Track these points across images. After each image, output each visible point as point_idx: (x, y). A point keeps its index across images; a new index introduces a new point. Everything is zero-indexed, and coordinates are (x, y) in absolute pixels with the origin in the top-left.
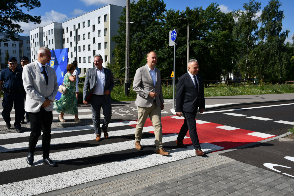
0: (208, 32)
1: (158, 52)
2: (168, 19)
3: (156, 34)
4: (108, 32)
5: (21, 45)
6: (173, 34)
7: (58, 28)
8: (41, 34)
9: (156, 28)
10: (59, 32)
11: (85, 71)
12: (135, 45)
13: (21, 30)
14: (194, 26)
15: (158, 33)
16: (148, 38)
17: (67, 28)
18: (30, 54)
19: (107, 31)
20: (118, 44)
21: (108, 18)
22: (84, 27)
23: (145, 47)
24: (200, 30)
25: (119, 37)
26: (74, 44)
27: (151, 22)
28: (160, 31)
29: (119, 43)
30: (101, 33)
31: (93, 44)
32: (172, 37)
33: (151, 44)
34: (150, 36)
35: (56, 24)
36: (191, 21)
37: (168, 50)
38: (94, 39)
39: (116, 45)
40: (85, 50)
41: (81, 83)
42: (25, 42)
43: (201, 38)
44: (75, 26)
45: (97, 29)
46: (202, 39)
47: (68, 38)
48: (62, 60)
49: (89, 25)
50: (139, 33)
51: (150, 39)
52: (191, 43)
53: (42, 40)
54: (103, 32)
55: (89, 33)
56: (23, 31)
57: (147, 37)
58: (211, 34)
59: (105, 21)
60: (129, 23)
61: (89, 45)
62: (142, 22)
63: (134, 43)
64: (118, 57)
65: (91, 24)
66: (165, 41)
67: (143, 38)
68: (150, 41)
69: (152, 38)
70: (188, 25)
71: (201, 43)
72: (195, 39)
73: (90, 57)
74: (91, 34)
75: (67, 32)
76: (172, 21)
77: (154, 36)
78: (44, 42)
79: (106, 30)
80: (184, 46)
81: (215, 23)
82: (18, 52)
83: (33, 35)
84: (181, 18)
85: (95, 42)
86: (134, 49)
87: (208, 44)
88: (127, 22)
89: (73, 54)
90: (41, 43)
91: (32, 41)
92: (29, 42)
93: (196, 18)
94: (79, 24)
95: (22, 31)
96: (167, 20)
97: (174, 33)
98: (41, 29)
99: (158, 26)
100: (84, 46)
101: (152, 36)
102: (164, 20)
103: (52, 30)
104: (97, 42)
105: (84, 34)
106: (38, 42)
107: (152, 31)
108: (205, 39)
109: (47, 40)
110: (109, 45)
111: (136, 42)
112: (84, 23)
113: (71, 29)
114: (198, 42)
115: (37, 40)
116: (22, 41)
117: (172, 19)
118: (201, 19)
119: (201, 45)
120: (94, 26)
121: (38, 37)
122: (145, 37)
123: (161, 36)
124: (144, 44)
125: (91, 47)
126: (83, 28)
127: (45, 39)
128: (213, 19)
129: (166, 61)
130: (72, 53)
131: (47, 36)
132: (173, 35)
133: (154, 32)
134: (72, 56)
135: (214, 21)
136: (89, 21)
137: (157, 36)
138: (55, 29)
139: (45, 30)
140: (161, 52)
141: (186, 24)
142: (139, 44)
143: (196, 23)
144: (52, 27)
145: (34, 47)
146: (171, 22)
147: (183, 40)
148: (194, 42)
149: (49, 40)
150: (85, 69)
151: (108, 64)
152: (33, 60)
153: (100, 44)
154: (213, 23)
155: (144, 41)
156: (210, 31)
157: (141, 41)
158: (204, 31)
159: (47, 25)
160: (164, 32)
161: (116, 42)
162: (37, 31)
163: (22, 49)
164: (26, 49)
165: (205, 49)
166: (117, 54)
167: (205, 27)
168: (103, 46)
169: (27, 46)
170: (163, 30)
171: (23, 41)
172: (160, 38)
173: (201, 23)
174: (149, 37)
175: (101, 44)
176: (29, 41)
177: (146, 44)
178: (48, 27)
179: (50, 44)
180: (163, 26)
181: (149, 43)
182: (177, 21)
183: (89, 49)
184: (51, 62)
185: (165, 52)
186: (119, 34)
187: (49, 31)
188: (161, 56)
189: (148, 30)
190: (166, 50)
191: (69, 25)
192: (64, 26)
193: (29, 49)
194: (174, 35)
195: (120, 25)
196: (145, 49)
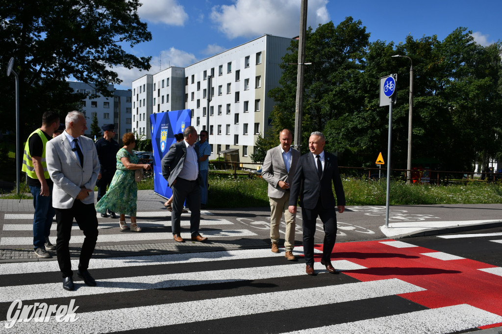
0: (448, 82)
1: (352, 117)
2: (371, 58)
3: (350, 85)
4: (263, 82)
5: (117, 105)
6: (389, 83)
7: (178, 76)
8: (150, 87)
9: (349, 73)
10: (180, 82)
11: (220, 149)
12: (309, 104)
13: (118, 79)
14: (422, 70)
15: (353, 84)
16: (334, 92)
17: (193, 76)
18: (131, 119)
19: (260, 81)
20: (279, 102)
21: (263, 58)
22: (221, 74)
23: (328, 108)
24: (432, 76)
25: (281, 90)
26: (204, 103)
27: (340, 63)
28: (357, 81)
29: (282, 101)
30: (249, 83)
31: (236, 102)
32: (386, 90)
33: (338, 104)
34: (337, 89)
35: (174, 69)
36: (416, 62)
37: (371, 114)
38: (237, 94)
39: (275, 105)
40: (221, 113)
41: (212, 171)
42: (123, 99)
43: (434, 92)
44: (205, 72)
45: (242, 77)
46: (437, 95)
47: (193, 93)
48: (180, 130)
49: (229, 71)
50: (318, 83)
51: (338, 94)
52: (415, 101)
53: (151, 96)
54: (252, 82)
55: (229, 85)
56: (122, 81)
57: (332, 91)
58: (453, 85)
59: (257, 64)
60: (303, 65)
61: (229, 105)
62: (323, 63)
63: (308, 101)
64: (278, 126)
65: (234, 69)
66: (366, 97)
67: (323, 93)
68: (338, 98)
69: (341, 93)
70: (411, 69)
71: (435, 102)
72: (423, 94)
73: (228, 126)
74: (232, 86)
75: (193, 82)
76: (379, 62)
77: (345, 89)
78: (155, 99)
79: (258, 78)
80: (401, 107)
81: (463, 64)
82: (112, 115)
83: (138, 88)
84: (398, 56)
85: (238, 100)
86: (307, 111)
87: (449, 103)
88: (299, 63)
89: (200, 120)
90: (150, 101)
91: (134, 98)
92: (130, 100)
93: (425, 57)
94: (213, 70)
95: (119, 81)
96: (369, 60)
97: (391, 82)
98: (150, 78)
99: (353, 72)
100: (220, 106)
101: (342, 89)
102: (364, 59)
103: (168, 79)
104: (242, 99)
105: (220, 87)
106: (144, 100)
107: (340, 79)
108: (442, 93)
109: (159, 96)
110: (262, 105)
111: (311, 100)
112: (221, 67)
113: (199, 77)
114: (430, 100)
115: (143, 96)
116: (119, 97)
117: (380, 59)
118: (435, 57)
119: (435, 106)
120: (238, 72)
121: (144, 91)
122: (327, 91)
123: (359, 89)
124: (325, 103)
125: (231, 108)
126: (219, 76)
127: (155, 94)
128: (458, 58)
129: (367, 133)
130: (198, 118)
131: (159, 90)
132: (387, 86)
133: (346, 81)
134: (198, 123)
135: (461, 61)
136: (230, 64)
137: (351, 89)
138: (172, 77)
139: (157, 79)
140: (358, 117)
141: (405, 67)
142: (317, 102)
143: (426, 65)
144: (168, 74)
145: (137, 108)
146: (378, 64)
147: (400, 95)
148: (420, 99)
149: (163, 97)
150: (219, 146)
151: (260, 137)
152: (134, 129)
153: (246, 103)
154: (458, 65)
155: (326, 98)
156: (452, 79)
157: (320, 98)
158: (440, 80)
159: (161, 71)
160: (364, 81)
161: (276, 99)
162: (143, 81)
163: (118, 111)
164: (125, 110)
165: (441, 112)
166: (277, 120)
167: (442, 71)
168: (252, 106)
169: (127, 105)
170: (362, 77)
171: (121, 97)
172: (356, 93)
173: (435, 65)
174: (336, 91)
175: (249, 104)
176: (131, 98)
177: (329, 102)
178: (162, 75)
179: (163, 103)
180: (362, 71)
181: (335, 100)
182: (388, 62)
183: (228, 111)
184: (162, 134)
185: (364, 118)
186: (281, 87)
187: (163, 81)
188: (356, 126)
189: (335, 77)
190: (366, 115)
191: (196, 71)
192: (188, 74)
193: (129, 110)
194: (389, 85)
195: (283, 70)
196: (327, 111)
